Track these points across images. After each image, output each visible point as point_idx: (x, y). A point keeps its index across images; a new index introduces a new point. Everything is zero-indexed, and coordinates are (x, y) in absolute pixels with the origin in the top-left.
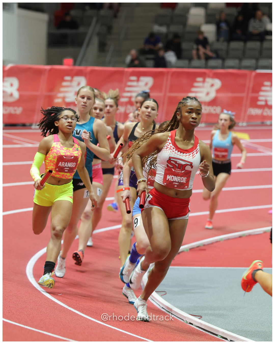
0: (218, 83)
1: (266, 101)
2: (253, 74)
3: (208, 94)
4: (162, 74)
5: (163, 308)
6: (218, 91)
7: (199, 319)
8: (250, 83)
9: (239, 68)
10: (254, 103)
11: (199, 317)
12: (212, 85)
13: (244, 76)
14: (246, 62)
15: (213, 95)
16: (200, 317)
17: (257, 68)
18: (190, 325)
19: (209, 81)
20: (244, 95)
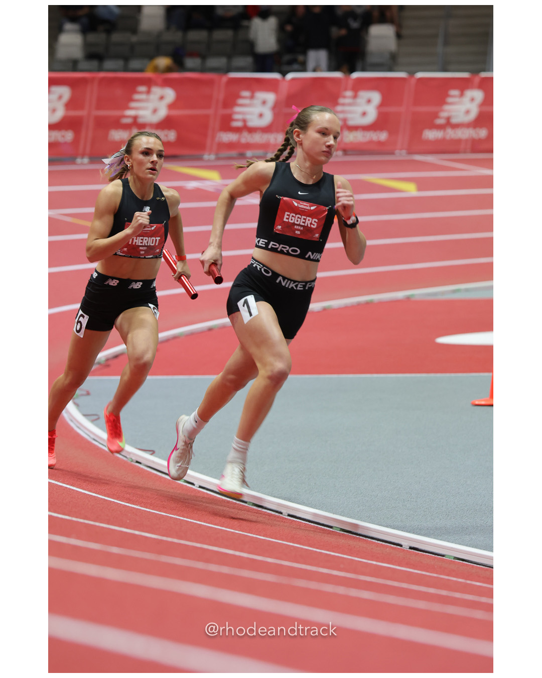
0: (170, 94)
1: (244, 121)
2: (224, 79)
3: (155, 111)
4: (84, 81)
5: (94, 440)
6: (171, 106)
7: (151, 454)
8: (219, 94)
9: (203, 70)
10: (226, 124)
11: (151, 452)
12: (162, 98)
13: (210, 83)
14: (213, 62)
15: (163, 113)
16: (153, 452)
17: (229, 69)
18: (137, 464)
19: (157, 91)
20: (210, 112)
